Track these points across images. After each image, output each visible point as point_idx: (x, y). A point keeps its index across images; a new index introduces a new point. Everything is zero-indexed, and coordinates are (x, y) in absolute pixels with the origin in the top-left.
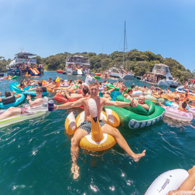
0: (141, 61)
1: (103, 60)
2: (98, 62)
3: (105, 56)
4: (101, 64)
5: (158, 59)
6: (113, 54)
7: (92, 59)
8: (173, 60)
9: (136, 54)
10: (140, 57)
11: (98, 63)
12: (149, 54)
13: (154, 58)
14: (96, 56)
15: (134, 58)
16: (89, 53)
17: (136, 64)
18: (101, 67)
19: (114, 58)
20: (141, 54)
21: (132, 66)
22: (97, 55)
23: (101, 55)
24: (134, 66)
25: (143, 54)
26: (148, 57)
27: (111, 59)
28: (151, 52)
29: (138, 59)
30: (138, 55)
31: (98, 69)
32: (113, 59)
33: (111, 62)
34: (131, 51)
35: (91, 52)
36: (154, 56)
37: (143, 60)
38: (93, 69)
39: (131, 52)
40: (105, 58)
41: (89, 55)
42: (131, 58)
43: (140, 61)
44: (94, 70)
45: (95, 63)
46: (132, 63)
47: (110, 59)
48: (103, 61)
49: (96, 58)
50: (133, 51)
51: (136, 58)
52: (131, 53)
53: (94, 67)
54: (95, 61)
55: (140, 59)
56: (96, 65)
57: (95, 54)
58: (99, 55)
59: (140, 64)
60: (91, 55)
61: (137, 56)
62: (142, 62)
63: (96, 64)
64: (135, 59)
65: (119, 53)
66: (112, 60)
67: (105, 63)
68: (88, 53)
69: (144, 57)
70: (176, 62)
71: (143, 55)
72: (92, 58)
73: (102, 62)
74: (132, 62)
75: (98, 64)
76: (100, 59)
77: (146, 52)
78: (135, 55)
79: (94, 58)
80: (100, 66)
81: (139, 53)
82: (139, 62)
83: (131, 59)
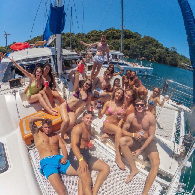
4: (78, 44)
5: (135, 37)
9: (111, 33)
10: (116, 35)
11: (75, 43)
12: (125, 32)
15: (110, 37)
16: (67, 33)
17: (111, 43)
20: (117, 32)
23: (79, 35)
25: (119, 33)
28: (129, 30)
30: (114, 33)
32: (89, 38)
34: (107, 30)
35: (69, 32)
36: (131, 34)
37: (119, 39)
40: (82, 38)
41: (67, 35)
42: (107, 36)
43: (115, 40)
49: (73, 38)
51: (112, 36)
52: (107, 32)
59: (114, 42)
62: (117, 40)
65: (96, 32)
68: (65, 33)
70: (154, 40)
72: (69, 39)
73: (78, 42)
76: (76, 39)
81: (115, 31)
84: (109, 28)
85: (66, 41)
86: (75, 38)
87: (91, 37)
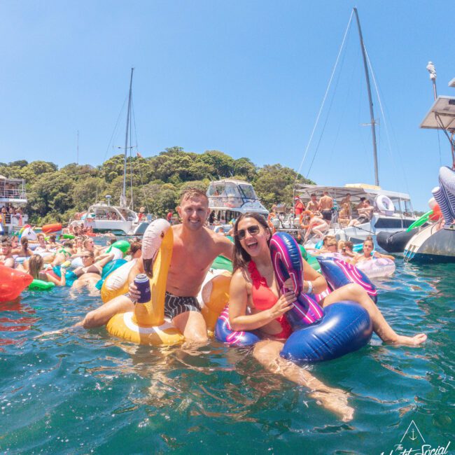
0: (193, 180)
1: (80, 184)
2: (64, 192)
3: (86, 171)
4: (74, 196)
5: (243, 171)
6: (110, 165)
7: (43, 183)
8: (286, 171)
9: (178, 162)
10: (191, 168)
11: (63, 194)
12: (214, 158)
13: (231, 169)
14: (56, 174)
15: (173, 173)
16: (36, 164)
17: (180, 192)
18: (72, 207)
19: (114, 176)
20: (194, 159)
21: (168, 198)
22: (59, 168)
23: (72, 169)
24: (175, 198)
25: (199, 161)
26: (212, 168)
27: (103, 180)
28: (221, 154)
29: (186, 176)
30: (185, 163)
31: (62, 213)
32: (109, 179)
33: (105, 188)
34: (162, 153)
35: (42, 160)
36: (229, 163)
37: (200, 178)
38: (49, 215)
39: (162, 156)
40: (84, 178)
41: (35, 168)
42: (165, 172)
43: (192, 182)
44: (52, 219)
45: (55, 194)
46: (167, 188)
47: (101, 182)
48: (79, 187)
49: (57, 179)
50: (170, 152)
51: (178, 172)
52: (165, 160)
53: (50, 209)
54: (54, 190)
55: (190, 175)
56: (58, 204)
57: (54, 168)
58: (65, 168)
60: (40, 169)
61: (180, 168)
62: (196, 182)
63: (55, 197)
64: (174, 177)
65: (127, 161)
66: (107, 184)
67: (85, 193)
69: (201, 167)
70: (294, 174)
71: (199, 165)
72: (42, 180)
73: (74, 190)
74: (166, 185)
75: (63, 197)
76: (66, 181)
77: (208, 154)
78: (175, 165)
79: (51, 179)
80: (68, 204)
81: (186, 158)
82: (188, 184)
83: (166, 178)
84: (166, 149)
85: (33, 186)
86: (65, 178)
87: (114, 175)
